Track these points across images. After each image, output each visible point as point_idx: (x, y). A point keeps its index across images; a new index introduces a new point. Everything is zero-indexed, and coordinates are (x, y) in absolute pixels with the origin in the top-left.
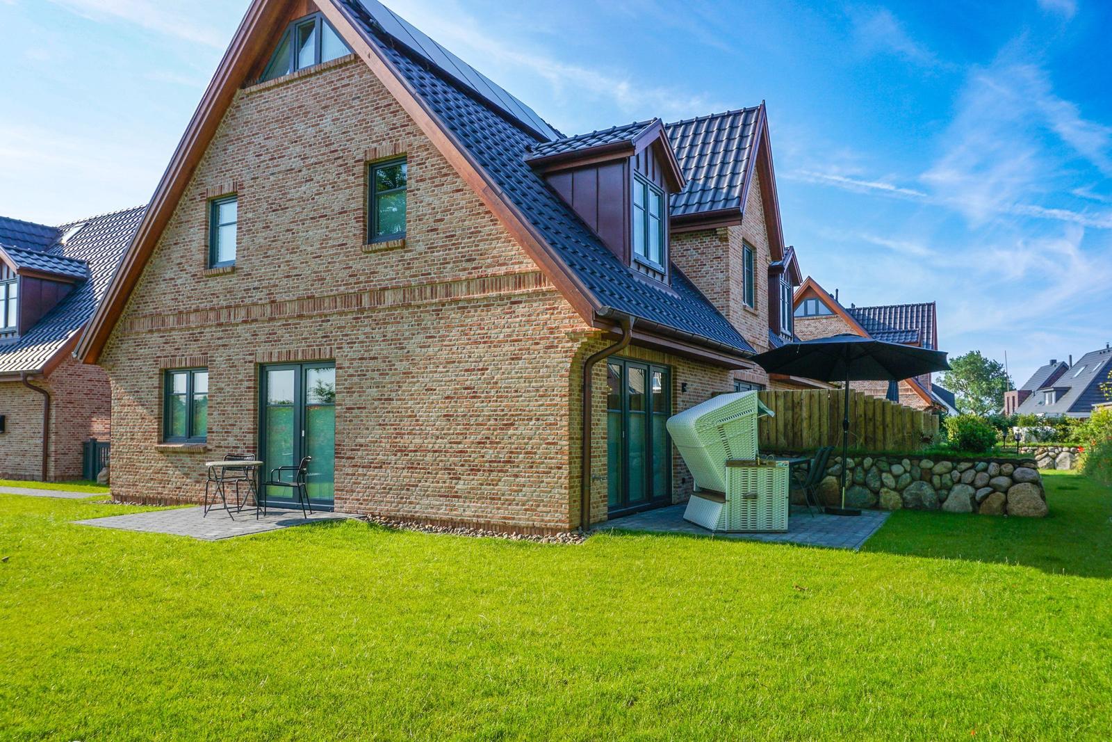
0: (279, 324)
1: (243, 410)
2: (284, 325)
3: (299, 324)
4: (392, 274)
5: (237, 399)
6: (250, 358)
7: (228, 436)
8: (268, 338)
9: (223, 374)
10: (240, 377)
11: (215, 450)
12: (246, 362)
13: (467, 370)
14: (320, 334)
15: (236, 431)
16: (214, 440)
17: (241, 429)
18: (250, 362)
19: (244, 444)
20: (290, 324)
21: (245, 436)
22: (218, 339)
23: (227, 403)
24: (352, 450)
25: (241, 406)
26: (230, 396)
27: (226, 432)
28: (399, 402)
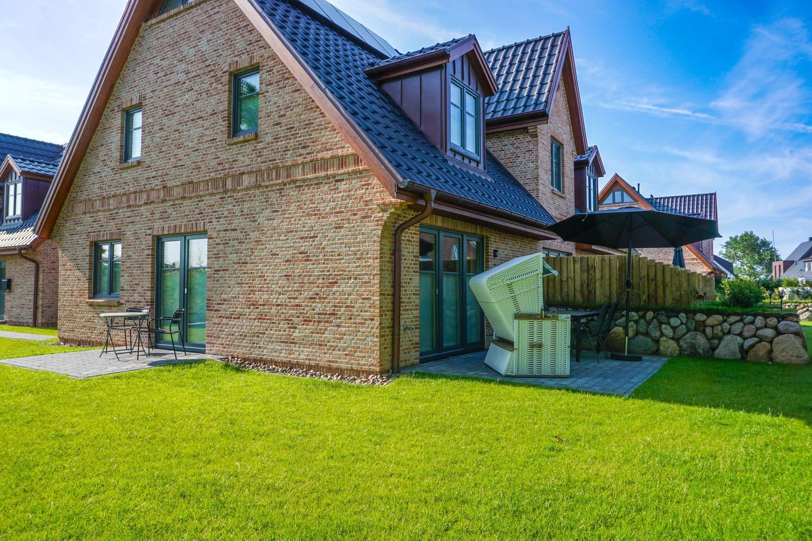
0: (169, 204)
1: (144, 273)
2: (172, 205)
3: (182, 204)
4: (248, 162)
5: (140, 264)
6: (149, 232)
7: (134, 293)
8: (162, 216)
9: (131, 245)
10: (143, 247)
11: (126, 304)
12: (146, 235)
13: (302, 238)
14: (197, 211)
15: (139, 289)
16: (124, 296)
17: (143, 287)
18: (149, 235)
19: (145, 299)
20: (176, 204)
21: (145, 293)
22: (128, 217)
23: (134, 267)
24: (219, 304)
25: (143, 270)
26: (136, 262)
27: (133, 290)
28: (252, 265)
